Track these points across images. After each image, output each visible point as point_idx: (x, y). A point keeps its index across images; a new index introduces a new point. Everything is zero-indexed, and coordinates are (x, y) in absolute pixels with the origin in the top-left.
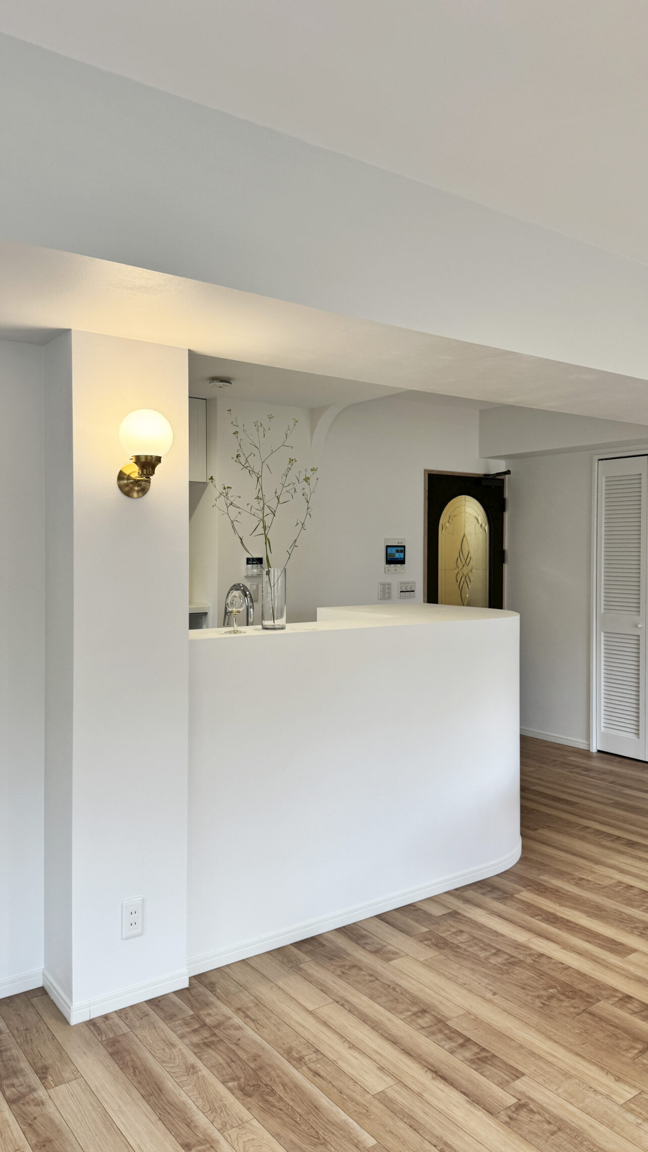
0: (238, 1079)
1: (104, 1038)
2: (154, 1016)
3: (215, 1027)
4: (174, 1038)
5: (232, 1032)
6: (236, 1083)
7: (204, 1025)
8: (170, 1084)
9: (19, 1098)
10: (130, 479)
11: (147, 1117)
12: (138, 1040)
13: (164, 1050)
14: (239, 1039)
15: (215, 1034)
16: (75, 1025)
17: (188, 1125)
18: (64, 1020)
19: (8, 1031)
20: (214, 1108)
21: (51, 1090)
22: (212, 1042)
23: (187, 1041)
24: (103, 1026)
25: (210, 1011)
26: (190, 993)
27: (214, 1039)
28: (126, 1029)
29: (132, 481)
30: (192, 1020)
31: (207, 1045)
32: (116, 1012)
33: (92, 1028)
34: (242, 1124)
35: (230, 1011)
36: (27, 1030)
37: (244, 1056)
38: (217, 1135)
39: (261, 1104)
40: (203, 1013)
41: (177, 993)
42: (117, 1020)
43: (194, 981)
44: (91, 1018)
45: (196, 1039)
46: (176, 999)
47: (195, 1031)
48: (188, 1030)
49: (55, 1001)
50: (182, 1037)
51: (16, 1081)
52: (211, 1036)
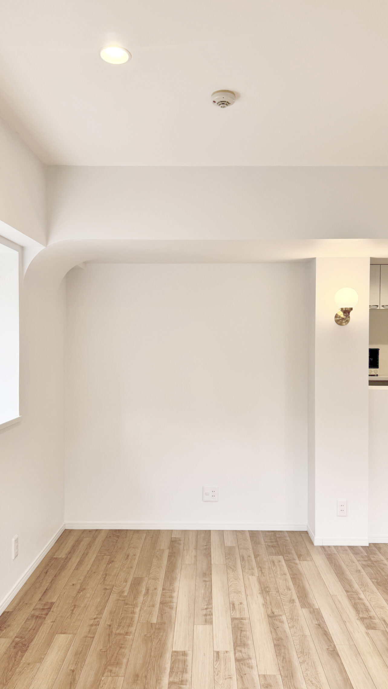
0: (378, 579)
1: (326, 553)
2: (349, 551)
3: (375, 562)
4: (355, 560)
5: (381, 565)
6: (376, 580)
7: (370, 560)
8: (348, 572)
9: (289, 560)
10: (340, 318)
11: (335, 579)
12: (339, 557)
13: (349, 562)
14: (384, 568)
15: (373, 564)
16: (316, 546)
17: (350, 586)
18: (312, 543)
19: (290, 541)
20: (363, 584)
21: (301, 561)
22: (371, 566)
23: (360, 563)
24: (327, 549)
25: (375, 556)
26: (368, 548)
27: (372, 565)
28: (336, 552)
29: (341, 318)
30: (365, 557)
31: (369, 566)
32: (334, 546)
33: (322, 548)
34: (373, 592)
35: (384, 558)
36: (297, 542)
37: (383, 574)
38: (361, 592)
39: (384, 589)
40: (371, 556)
41: (363, 547)
42: (333, 548)
43: (372, 545)
44: (323, 545)
45: (364, 563)
46: (361, 549)
47: (365, 561)
48: (362, 559)
49: (311, 537)
50: (358, 561)
51: (289, 555)
52: (372, 564)
